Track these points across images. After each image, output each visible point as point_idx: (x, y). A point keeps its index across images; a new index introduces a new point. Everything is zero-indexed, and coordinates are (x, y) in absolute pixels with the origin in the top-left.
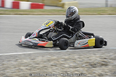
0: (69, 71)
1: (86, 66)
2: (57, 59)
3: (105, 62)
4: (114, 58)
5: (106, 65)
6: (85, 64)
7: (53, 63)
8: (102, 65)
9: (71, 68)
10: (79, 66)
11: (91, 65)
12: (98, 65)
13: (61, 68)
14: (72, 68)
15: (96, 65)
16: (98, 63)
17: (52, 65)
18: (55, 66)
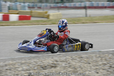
0: (20, 74)
1: (37, 68)
2: (14, 64)
3: (54, 64)
4: (64, 61)
5: (55, 67)
6: (37, 67)
7: (8, 68)
8: (51, 67)
9: (23, 71)
10: (31, 69)
11: (42, 68)
12: (49, 67)
13: (14, 71)
14: (25, 71)
15: (46, 67)
16: (48, 65)
17: (7, 69)
18: (10, 70)
